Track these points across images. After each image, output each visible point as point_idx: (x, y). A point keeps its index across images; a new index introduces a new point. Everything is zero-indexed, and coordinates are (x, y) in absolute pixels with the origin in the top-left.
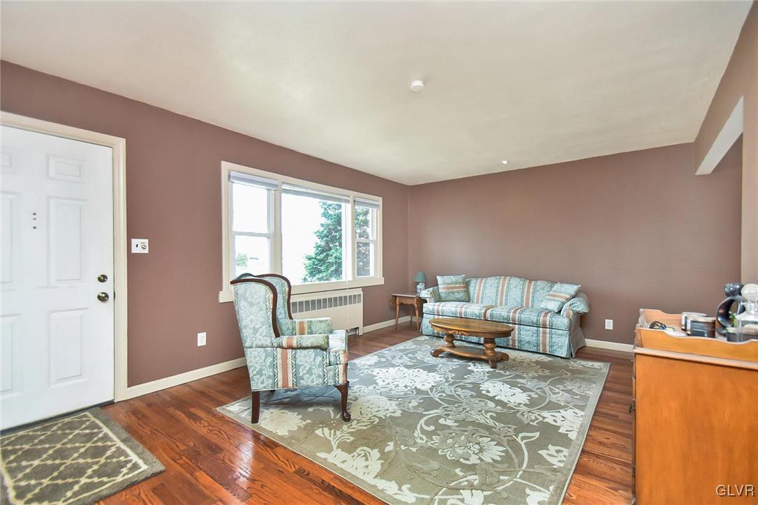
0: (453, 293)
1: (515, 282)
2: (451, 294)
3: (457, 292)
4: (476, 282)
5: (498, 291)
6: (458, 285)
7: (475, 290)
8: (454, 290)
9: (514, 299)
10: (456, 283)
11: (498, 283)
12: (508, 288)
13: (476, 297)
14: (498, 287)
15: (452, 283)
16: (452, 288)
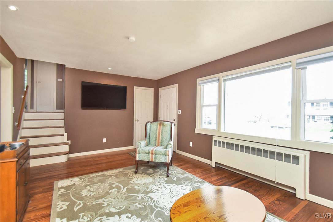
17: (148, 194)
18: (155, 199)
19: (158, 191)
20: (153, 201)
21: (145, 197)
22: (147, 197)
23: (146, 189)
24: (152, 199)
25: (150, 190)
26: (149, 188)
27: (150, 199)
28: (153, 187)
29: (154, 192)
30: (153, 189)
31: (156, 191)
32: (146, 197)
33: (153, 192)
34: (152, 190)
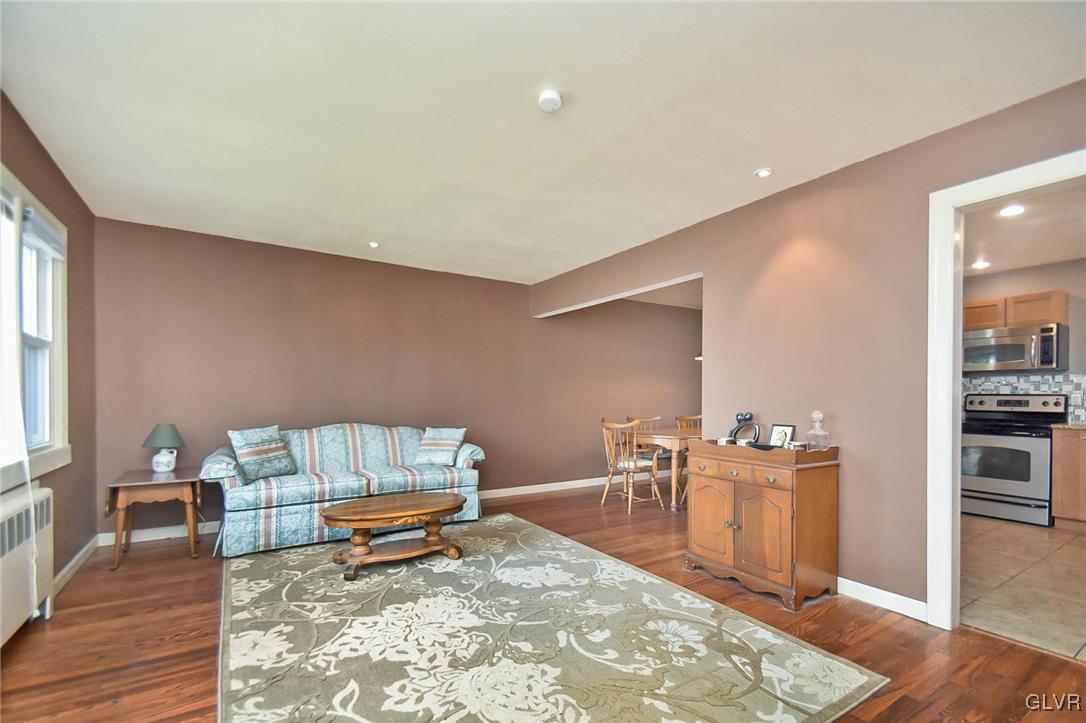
0: (269, 461)
1: (370, 431)
2: (266, 463)
3: (276, 458)
4: (301, 438)
5: (347, 448)
6: (273, 446)
7: (303, 450)
8: (270, 455)
9: (376, 457)
10: (270, 442)
11: (345, 435)
12: (362, 441)
13: (308, 463)
14: (346, 441)
15: (263, 442)
16: (266, 452)
17: (484, 626)
18: (466, 613)
19: (450, 631)
20: (474, 608)
21: (494, 616)
22: (487, 618)
23: (490, 638)
24: (476, 612)
25: (478, 636)
26: (479, 643)
27: (480, 612)
28: (464, 645)
29: (465, 628)
30: (467, 640)
31: (459, 631)
32: (490, 616)
33: (469, 630)
34: (471, 637)
